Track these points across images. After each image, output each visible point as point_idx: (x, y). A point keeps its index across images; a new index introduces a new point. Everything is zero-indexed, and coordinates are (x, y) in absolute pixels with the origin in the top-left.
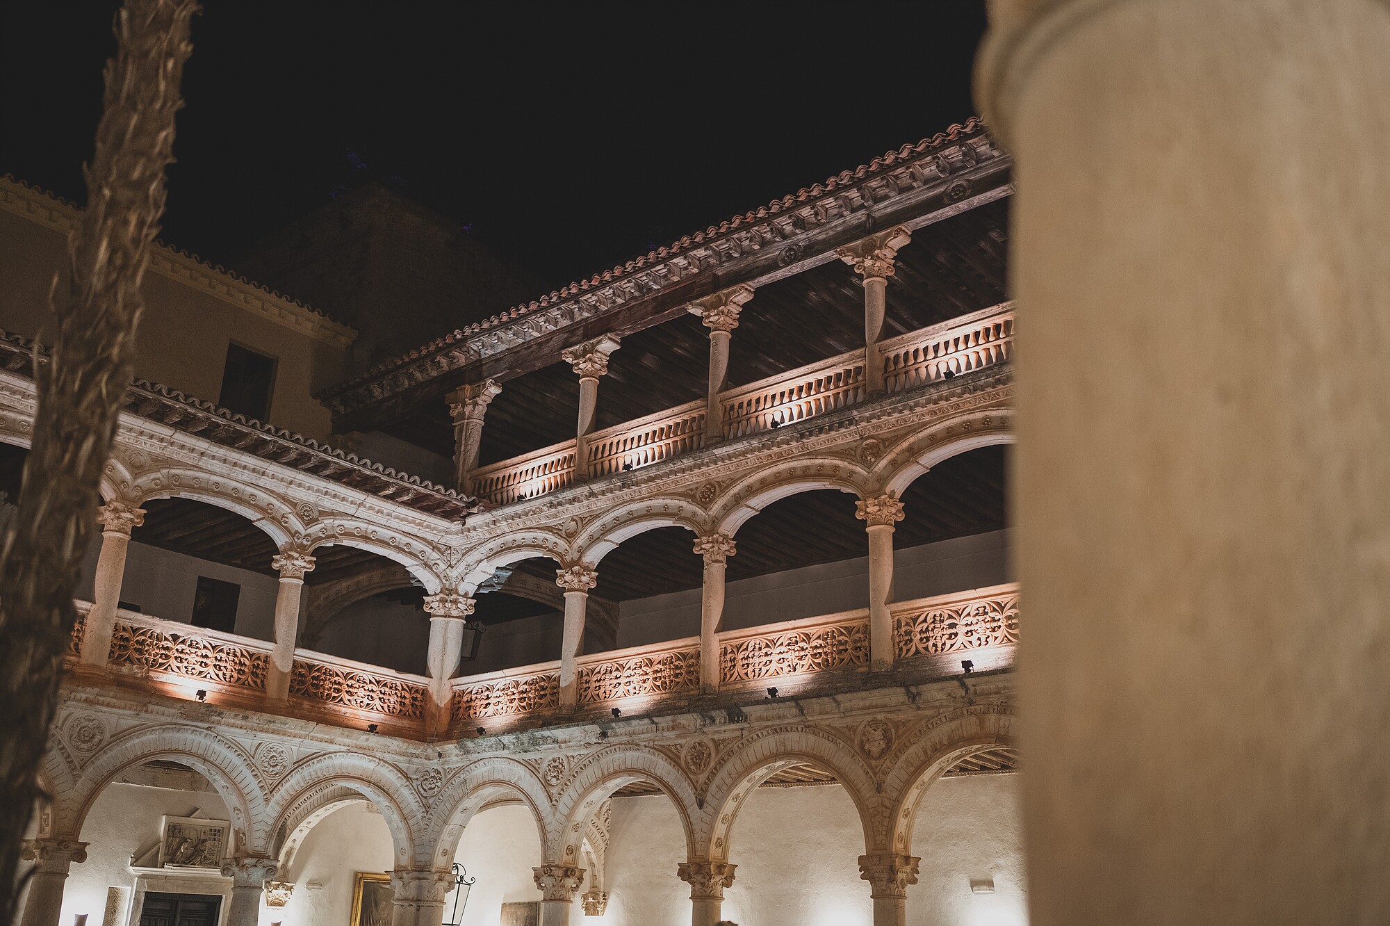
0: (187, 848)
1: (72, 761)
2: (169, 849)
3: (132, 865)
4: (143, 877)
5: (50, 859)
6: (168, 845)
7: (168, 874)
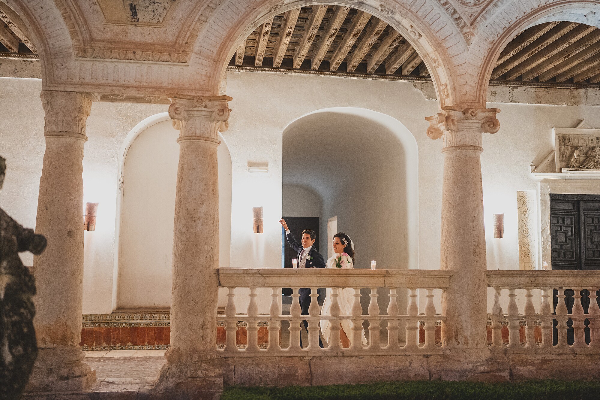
0: (579, 156)
1: (460, 18)
2: (563, 156)
3: (533, 171)
4: (545, 181)
5: (458, 131)
7: (566, 178)
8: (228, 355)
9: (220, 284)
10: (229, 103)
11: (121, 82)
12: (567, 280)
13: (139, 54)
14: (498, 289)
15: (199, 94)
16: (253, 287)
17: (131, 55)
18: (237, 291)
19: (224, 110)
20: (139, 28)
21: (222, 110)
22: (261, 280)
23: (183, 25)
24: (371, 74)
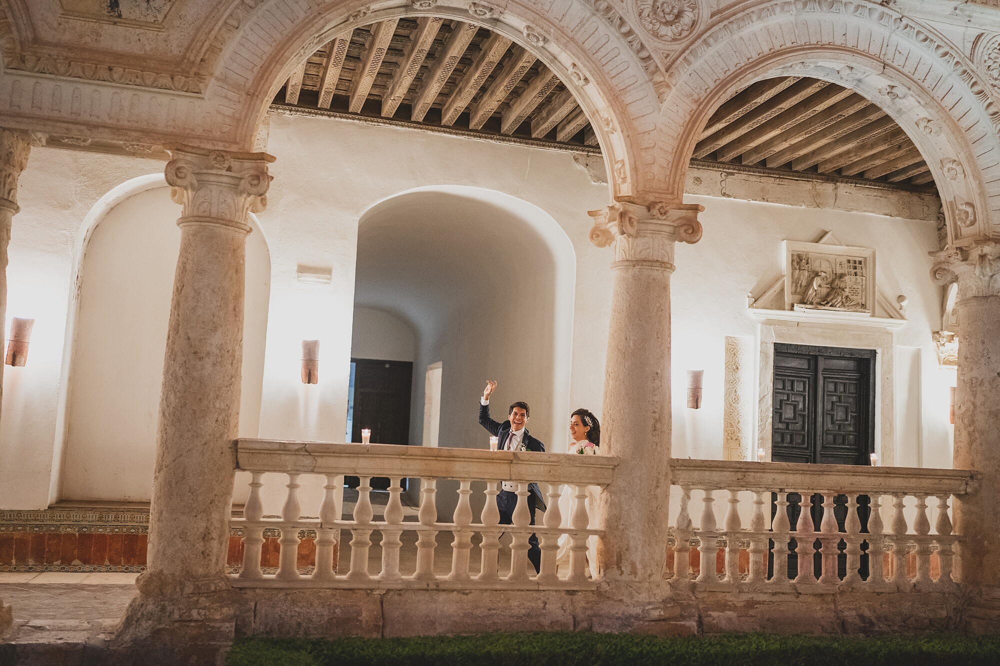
0: (820, 286)
1: (649, 58)
2: (796, 286)
3: (751, 306)
4: (769, 322)
5: (637, 235)
6: (795, 282)
7: (800, 320)
8: (247, 584)
9: (238, 466)
10: (269, 165)
11: (85, 117)
12: (791, 478)
13: (118, 71)
14: (687, 489)
15: (220, 146)
16: (294, 472)
17: (104, 73)
18: (265, 478)
19: (261, 177)
20: (120, 29)
21: (257, 177)
22: (308, 461)
23: (198, 30)
24: (508, 136)
